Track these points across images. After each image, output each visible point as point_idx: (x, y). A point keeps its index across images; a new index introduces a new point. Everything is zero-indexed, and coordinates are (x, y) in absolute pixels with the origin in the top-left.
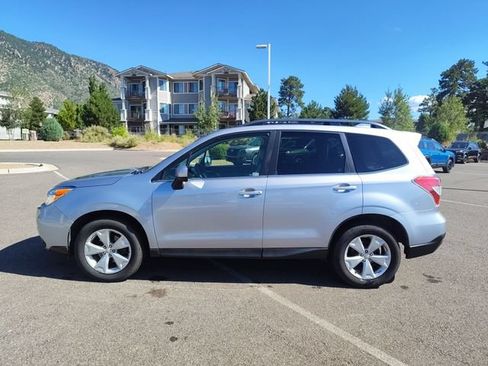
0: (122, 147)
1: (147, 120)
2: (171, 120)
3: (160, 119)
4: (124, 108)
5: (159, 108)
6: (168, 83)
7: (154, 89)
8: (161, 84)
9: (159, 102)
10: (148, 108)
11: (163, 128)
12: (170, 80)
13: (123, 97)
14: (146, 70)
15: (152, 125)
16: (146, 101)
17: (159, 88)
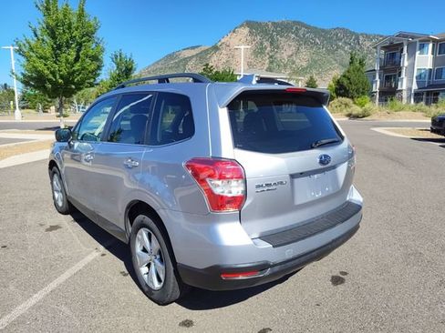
0: (357, 117)
1: (399, 88)
2: (430, 86)
3: (415, 87)
4: (377, 78)
5: (415, 75)
6: (431, 45)
7: (412, 55)
8: (422, 47)
9: (416, 69)
10: (403, 75)
11: (418, 97)
12: (434, 41)
13: (377, 68)
14: (405, 36)
15: (405, 94)
16: (401, 68)
17: (418, 53)
